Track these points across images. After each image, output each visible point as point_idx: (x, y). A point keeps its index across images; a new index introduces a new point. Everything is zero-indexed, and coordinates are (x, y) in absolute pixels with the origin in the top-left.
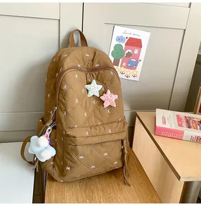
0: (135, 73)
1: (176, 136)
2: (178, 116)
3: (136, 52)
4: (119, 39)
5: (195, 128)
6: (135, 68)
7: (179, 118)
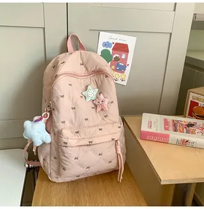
0: (123, 77)
1: (162, 139)
2: (165, 120)
3: (123, 57)
4: (106, 44)
5: (181, 132)
6: (124, 72)
7: (166, 122)
